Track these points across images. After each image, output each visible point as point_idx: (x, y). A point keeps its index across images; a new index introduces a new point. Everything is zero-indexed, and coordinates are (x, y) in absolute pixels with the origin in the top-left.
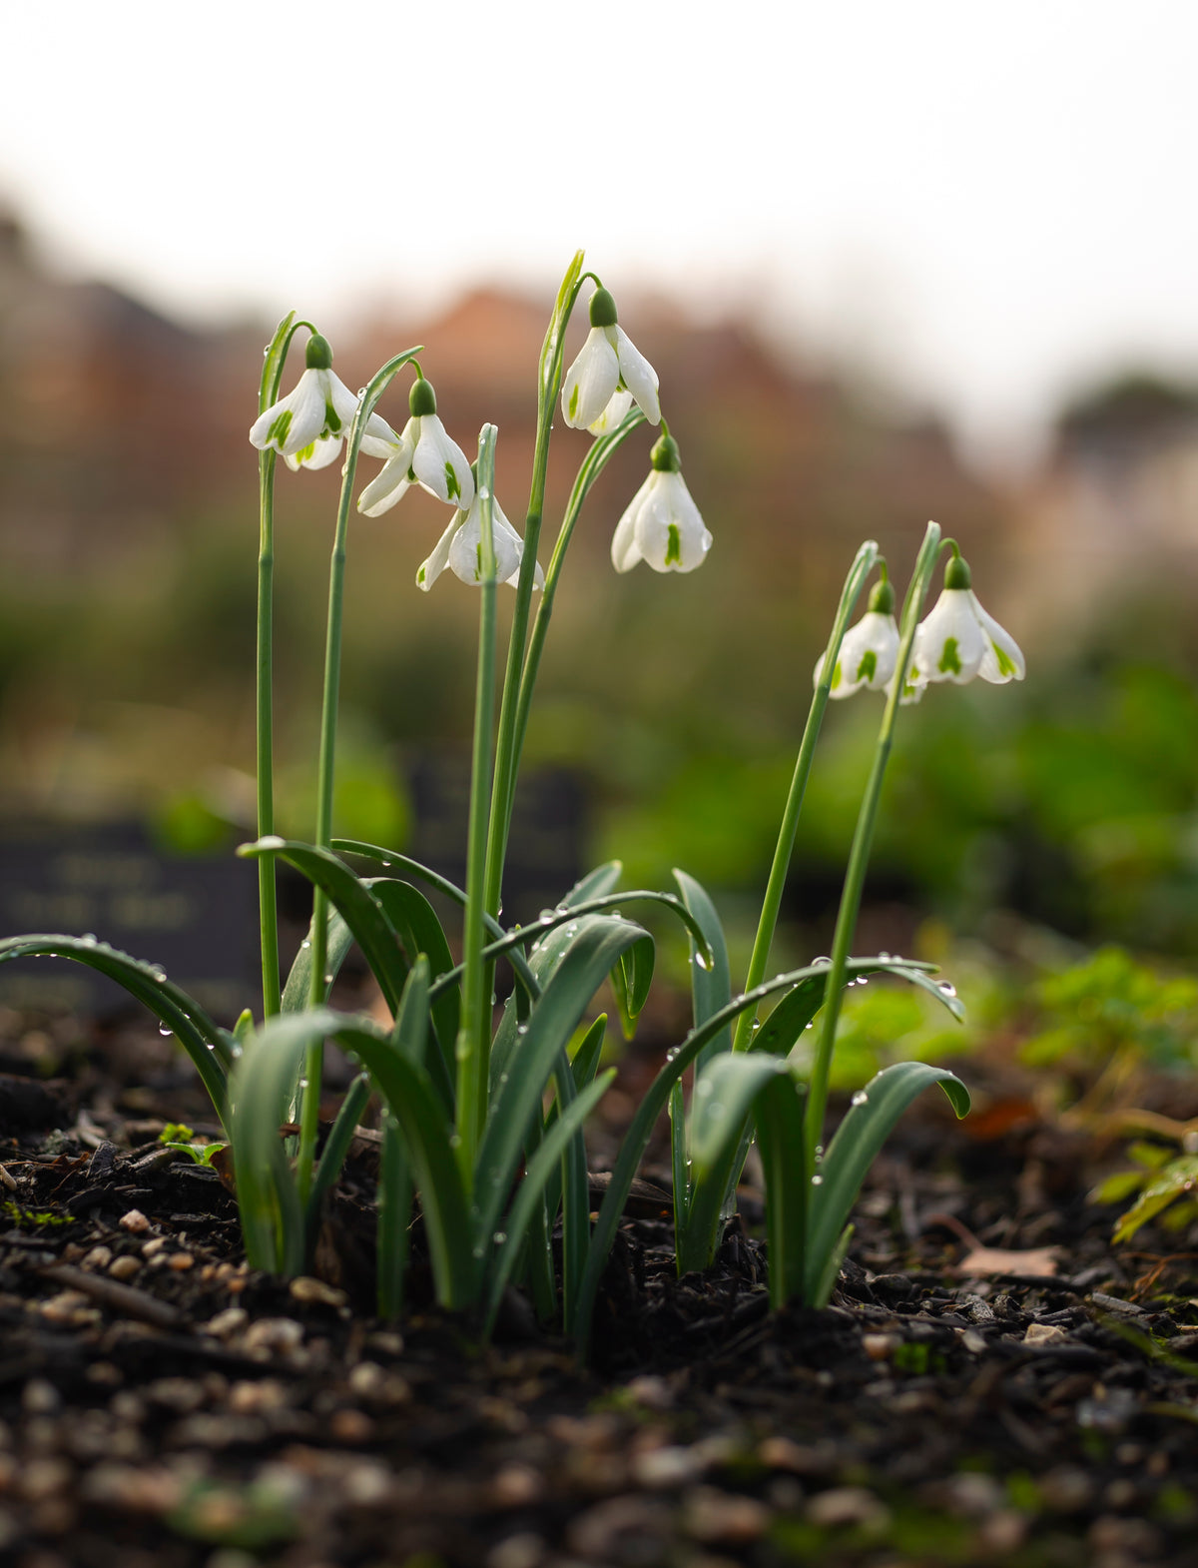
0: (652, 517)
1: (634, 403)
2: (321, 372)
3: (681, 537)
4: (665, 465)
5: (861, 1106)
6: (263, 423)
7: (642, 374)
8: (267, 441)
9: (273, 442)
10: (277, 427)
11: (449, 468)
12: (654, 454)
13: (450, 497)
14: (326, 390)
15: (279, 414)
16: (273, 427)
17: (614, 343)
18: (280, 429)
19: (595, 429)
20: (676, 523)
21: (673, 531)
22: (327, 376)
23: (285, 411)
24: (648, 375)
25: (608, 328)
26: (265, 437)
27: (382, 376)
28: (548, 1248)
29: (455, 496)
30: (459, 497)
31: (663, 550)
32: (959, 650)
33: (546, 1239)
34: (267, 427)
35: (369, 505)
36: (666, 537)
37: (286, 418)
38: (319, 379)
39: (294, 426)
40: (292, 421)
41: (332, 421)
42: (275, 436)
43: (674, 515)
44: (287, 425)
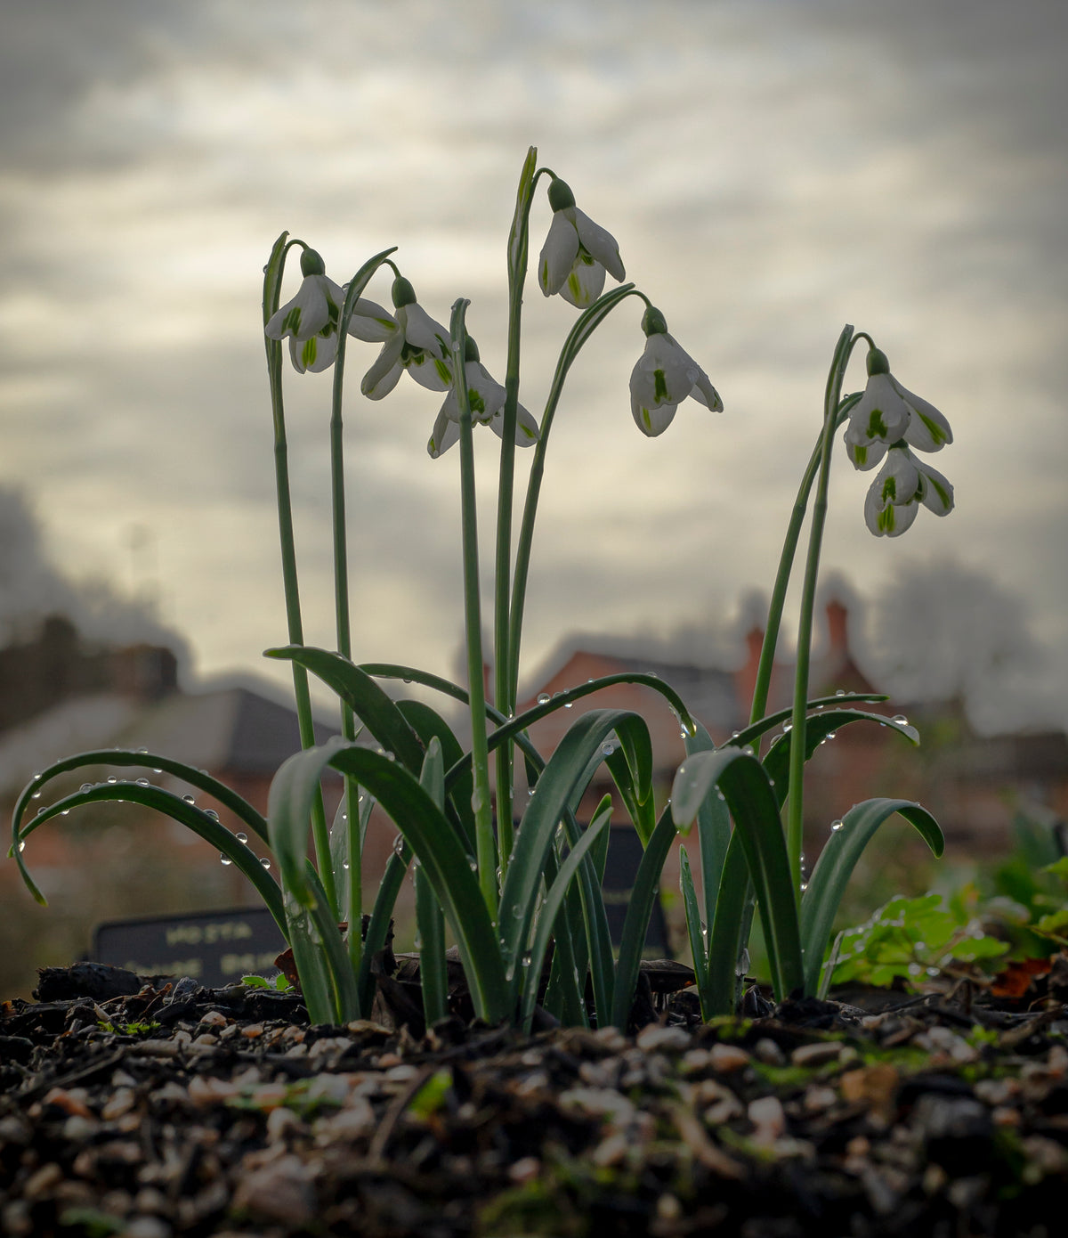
2: (317, 276)
5: (837, 831)
8: (283, 333)
9: (288, 331)
10: (289, 320)
14: (325, 289)
15: (288, 311)
16: (285, 321)
17: (573, 219)
18: (292, 322)
20: (660, 368)
23: (293, 308)
25: (566, 210)
26: (280, 329)
27: (362, 273)
28: (582, 1002)
31: (651, 392)
32: (883, 417)
33: (580, 996)
34: (281, 322)
36: (653, 381)
37: (296, 313)
38: (318, 281)
39: (305, 317)
40: (301, 313)
42: (289, 327)
43: (658, 361)
44: (297, 318)
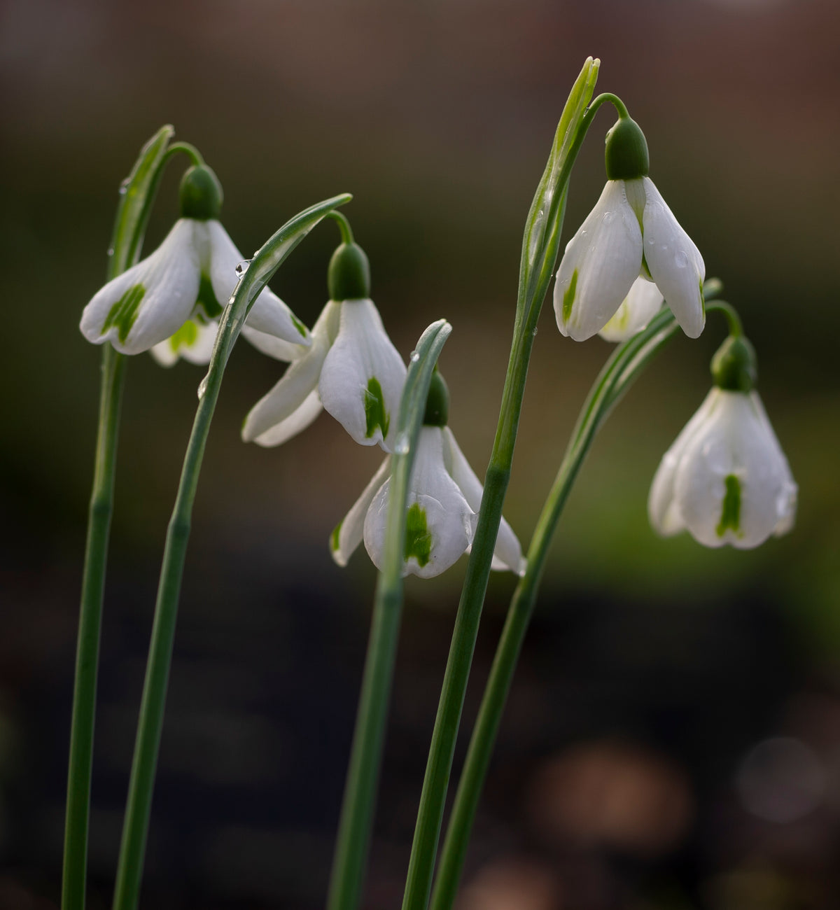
0: (701, 462)
1: (665, 301)
2: (199, 225)
3: (745, 495)
4: (732, 383)
6: (101, 302)
7: (677, 259)
8: (104, 330)
9: (112, 332)
10: (121, 309)
11: (374, 387)
12: (717, 364)
13: (369, 433)
14: (203, 253)
15: (126, 289)
16: (115, 309)
17: (639, 207)
18: (123, 313)
19: (610, 331)
20: (740, 473)
21: (732, 485)
22: (208, 231)
23: (137, 283)
24: (687, 262)
25: (633, 183)
26: (102, 323)
27: (277, 243)
29: (378, 434)
30: (385, 434)
31: (714, 515)
34: (107, 308)
35: (260, 429)
36: (720, 494)
37: (136, 295)
38: (195, 237)
39: (146, 308)
40: (143, 300)
41: (207, 302)
42: (116, 323)
43: (736, 460)
44: (135, 306)
